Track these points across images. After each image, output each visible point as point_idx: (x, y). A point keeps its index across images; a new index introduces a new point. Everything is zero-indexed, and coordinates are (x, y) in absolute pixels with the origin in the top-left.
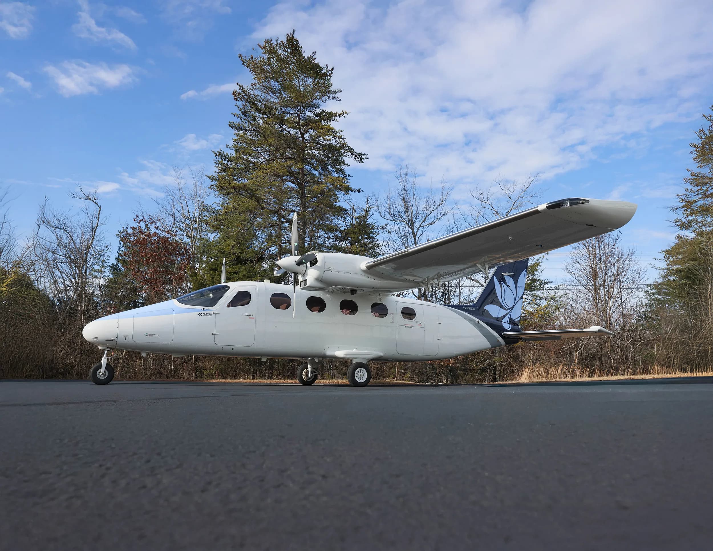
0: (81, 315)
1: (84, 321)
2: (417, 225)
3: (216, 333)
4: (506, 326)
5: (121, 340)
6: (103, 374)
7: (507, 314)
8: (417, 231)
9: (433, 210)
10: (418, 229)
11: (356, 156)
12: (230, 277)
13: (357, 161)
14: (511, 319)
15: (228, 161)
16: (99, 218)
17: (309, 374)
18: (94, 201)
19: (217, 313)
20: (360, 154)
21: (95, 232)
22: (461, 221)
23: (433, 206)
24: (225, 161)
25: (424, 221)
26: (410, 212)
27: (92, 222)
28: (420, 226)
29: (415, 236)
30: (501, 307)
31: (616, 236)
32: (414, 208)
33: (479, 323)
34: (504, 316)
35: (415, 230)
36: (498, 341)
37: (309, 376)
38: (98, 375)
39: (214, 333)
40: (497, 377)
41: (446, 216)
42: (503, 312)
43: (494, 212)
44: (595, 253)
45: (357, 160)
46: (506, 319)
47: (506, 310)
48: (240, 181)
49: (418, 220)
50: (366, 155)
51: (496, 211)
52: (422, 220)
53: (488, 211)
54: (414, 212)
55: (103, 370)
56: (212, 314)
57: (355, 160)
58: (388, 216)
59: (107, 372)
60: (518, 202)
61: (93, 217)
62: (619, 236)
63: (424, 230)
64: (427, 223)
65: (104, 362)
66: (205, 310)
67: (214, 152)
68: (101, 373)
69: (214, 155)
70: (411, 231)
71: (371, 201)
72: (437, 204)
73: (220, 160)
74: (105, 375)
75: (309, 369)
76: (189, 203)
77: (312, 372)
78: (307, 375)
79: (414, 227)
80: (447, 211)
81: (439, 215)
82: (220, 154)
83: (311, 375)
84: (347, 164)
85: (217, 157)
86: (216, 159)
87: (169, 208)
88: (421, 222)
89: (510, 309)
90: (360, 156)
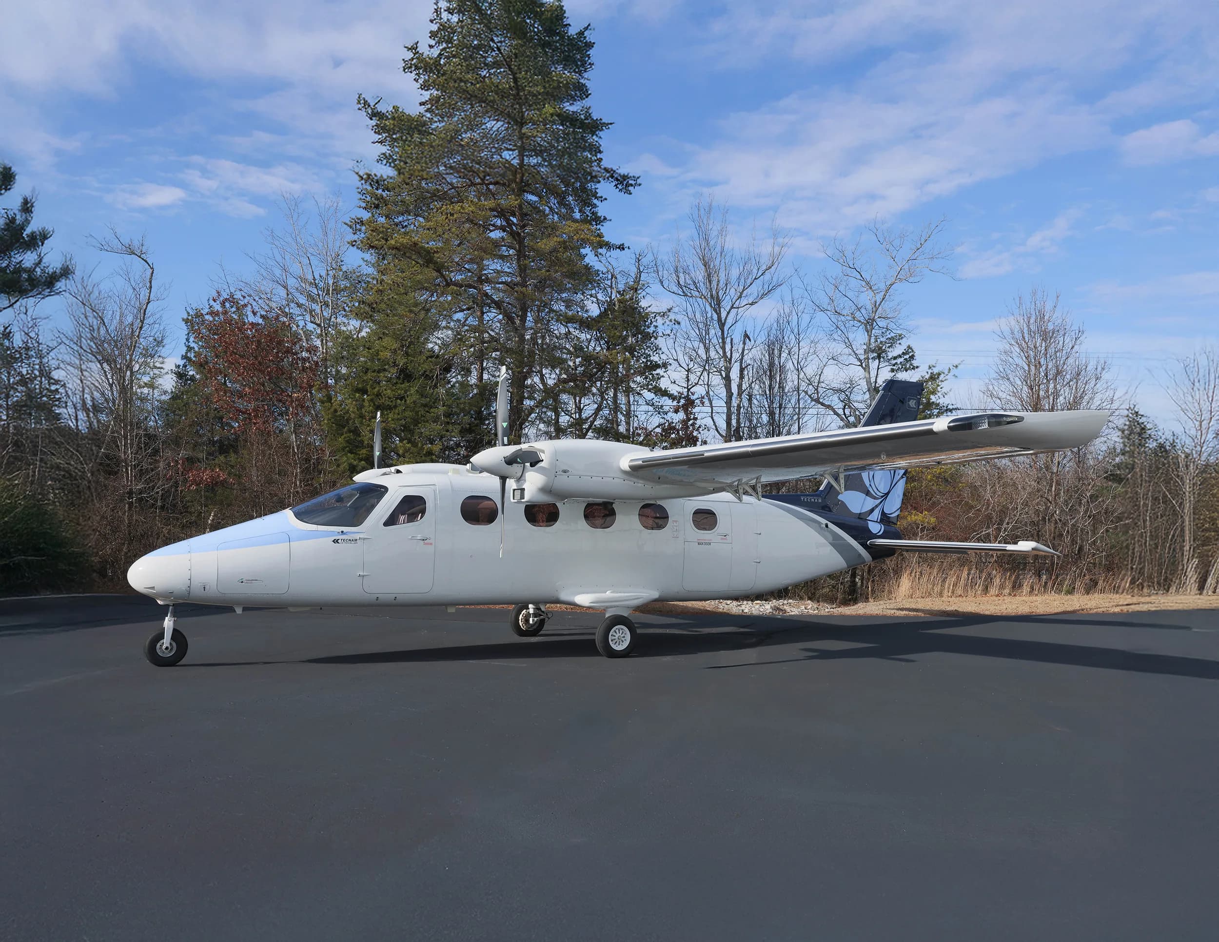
0: (127, 469)
1: (131, 479)
2: (726, 305)
3: (365, 574)
4: (875, 528)
5: (197, 591)
6: (167, 648)
7: (877, 506)
8: (727, 316)
9: (755, 279)
10: (728, 313)
11: (617, 180)
12: (390, 404)
13: (621, 190)
14: (883, 514)
15: (383, 191)
16: (151, 287)
17: (531, 620)
18: (140, 257)
19: (366, 537)
20: (625, 177)
21: (145, 314)
22: (805, 300)
23: (755, 271)
24: (377, 189)
25: (740, 297)
26: (714, 283)
27: (137, 296)
28: (732, 307)
29: (722, 325)
30: (868, 493)
31: (1077, 332)
32: (722, 276)
33: (827, 526)
34: (872, 510)
35: (723, 315)
36: (860, 555)
37: (531, 622)
38: (158, 651)
39: (361, 574)
40: (857, 580)
41: (779, 289)
42: (870, 503)
43: (864, 283)
44: (1039, 363)
45: (620, 187)
46: (876, 515)
47: (875, 498)
48: (406, 226)
49: (728, 297)
50: (636, 179)
51: (868, 283)
52: (736, 298)
53: (854, 283)
54: (722, 285)
55: (167, 641)
56: (356, 540)
57: (617, 187)
58: (675, 289)
59: (174, 644)
60: (906, 267)
61: (141, 285)
62: (1083, 332)
63: (739, 317)
64: (744, 301)
65: (168, 628)
66: (345, 534)
67: (357, 173)
68: (164, 647)
69: (358, 178)
70: (715, 316)
71: (644, 261)
72: (764, 267)
73: (369, 188)
74: (171, 649)
75: (531, 611)
76: (314, 261)
77: (535, 615)
78: (527, 621)
79: (722, 310)
80: (780, 280)
81: (766, 287)
82: (369, 178)
83: (533, 620)
84: (602, 197)
85: (363, 182)
86: (360, 186)
87: (278, 272)
88: (734, 301)
89: (882, 497)
90: (625, 180)
